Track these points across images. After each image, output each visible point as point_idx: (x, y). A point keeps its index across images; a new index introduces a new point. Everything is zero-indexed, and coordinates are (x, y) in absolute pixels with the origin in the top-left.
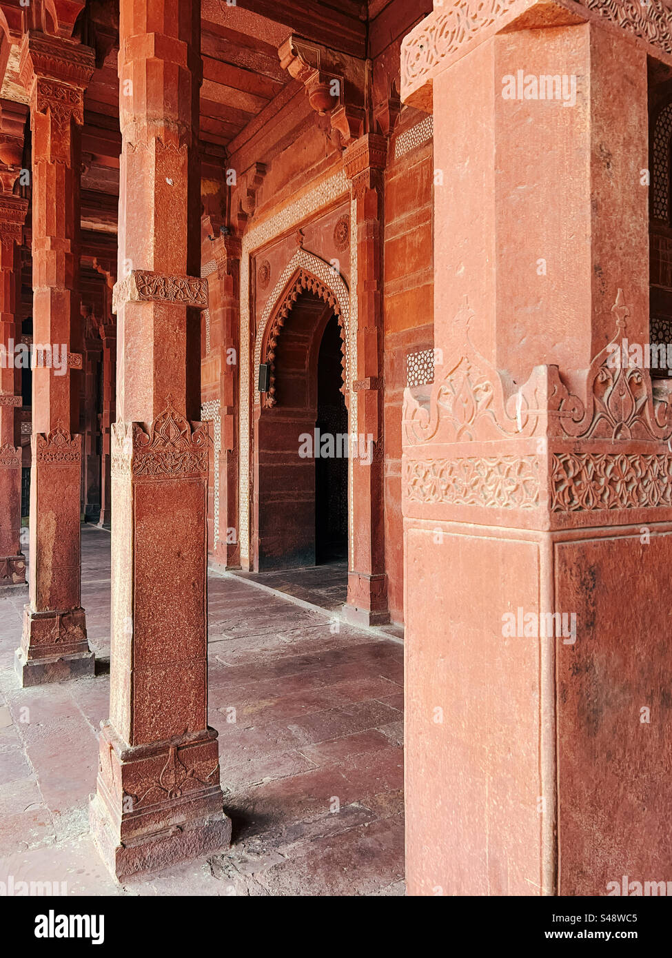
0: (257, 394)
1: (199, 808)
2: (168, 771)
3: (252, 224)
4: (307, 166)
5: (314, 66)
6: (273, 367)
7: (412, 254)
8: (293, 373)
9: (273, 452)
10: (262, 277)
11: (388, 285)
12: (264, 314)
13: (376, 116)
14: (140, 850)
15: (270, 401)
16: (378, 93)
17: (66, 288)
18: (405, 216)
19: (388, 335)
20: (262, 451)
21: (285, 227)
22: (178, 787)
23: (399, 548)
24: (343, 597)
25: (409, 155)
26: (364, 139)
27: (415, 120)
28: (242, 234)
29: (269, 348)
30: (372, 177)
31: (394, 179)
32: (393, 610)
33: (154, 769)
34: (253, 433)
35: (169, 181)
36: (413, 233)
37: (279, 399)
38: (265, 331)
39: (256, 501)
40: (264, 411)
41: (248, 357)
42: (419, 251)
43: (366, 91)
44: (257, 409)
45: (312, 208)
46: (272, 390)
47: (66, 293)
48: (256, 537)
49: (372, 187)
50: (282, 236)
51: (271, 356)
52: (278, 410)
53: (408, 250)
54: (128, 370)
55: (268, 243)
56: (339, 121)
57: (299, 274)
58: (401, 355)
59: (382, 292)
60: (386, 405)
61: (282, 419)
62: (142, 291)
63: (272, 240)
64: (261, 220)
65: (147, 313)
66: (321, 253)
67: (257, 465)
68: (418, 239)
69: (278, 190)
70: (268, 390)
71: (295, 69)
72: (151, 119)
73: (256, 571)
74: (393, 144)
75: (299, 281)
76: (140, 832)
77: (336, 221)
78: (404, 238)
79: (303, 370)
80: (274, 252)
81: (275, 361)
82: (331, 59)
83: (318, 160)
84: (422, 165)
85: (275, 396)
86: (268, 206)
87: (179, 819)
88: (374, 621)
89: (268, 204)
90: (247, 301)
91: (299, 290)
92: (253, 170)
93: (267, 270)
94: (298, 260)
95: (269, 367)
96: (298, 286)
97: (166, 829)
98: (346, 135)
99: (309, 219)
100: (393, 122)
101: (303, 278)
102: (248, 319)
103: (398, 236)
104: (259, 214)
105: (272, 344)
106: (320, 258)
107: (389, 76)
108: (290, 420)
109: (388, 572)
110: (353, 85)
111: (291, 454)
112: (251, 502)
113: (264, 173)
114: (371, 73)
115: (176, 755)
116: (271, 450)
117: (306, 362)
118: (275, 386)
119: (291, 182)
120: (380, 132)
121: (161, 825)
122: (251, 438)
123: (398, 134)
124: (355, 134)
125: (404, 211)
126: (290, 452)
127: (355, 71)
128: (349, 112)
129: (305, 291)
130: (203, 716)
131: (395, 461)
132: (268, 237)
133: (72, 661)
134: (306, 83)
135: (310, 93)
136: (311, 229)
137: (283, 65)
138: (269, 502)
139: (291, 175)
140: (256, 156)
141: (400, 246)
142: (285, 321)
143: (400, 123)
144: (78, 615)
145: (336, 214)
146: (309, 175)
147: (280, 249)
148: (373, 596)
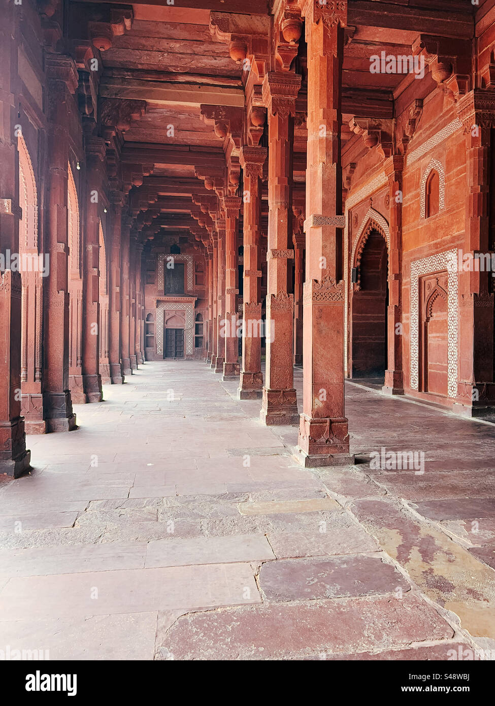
0: (352, 284)
1: (290, 411)
2: (281, 398)
3: (350, 194)
4: (373, 166)
5: (365, 128)
6: (359, 270)
7: (413, 213)
8: (372, 272)
9: (360, 315)
10: (354, 221)
11: (404, 228)
12: (355, 241)
13: (397, 146)
14: (272, 418)
15: (358, 288)
16: (398, 134)
17: (256, 245)
18: (410, 194)
19: (404, 253)
20: (354, 314)
21: (364, 197)
22: (284, 403)
23: (407, 357)
24: (383, 383)
25: (412, 164)
26: (392, 158)
27: (414, 148)
28: (345, 200)
29: (358, 260)
30: (396, 175)
31: (406, 176)
32: (405, 388)
33: (277, 396)
34: (350, 305)
35: (282, 221)
36: (413, 203)
37: (363, 287)
38: (356, 251)
39: (351, 341)
40: (355, 293)
41: (347, 265)
42: (415, 212)
43: (393, 134)
44: (352, 292)
45: (375, 188)
46: (359, 282)
47: (256, 247)
48: (351, 359)
49: (396, 181)
50: (362, 201)
51: (359, 264)
52: (363, 292)
53: (411, 211)
54: (270, 279)
55: (356, 205)
56: (379, 151)
57: (370, 222)
58: (408, 263)
59: (401, 232)
60: (403, 287)
61: (365, 297)
62: (274, 255)
63: (358, 203)
64: (354, 193)
65: (275, 261)
66: (379, 211)
67: (351, 321)
68: (415, 206)
69: (361, 177)
70: (356, 282)
71: (357, 130)
72: (277, 203)
73: (351, 378)
74: (406, 158)
75: (371, 224)
76: (272, 413)
77: (385, 194)
78: (410, 205)
79: (378, 270)
80: (360, 209)
81: (361, 266)
82: (374, 123)
83: (378, 162)
84: (417, 170)
85: (361, 285)
86: (356, 185)
87: (284, 412)
88: (394, 393)
89: (356, 184)
90: (347, 235)
91: (371, 229)
92: (349, 167)
93: (356, 218)
94: (370, 214)
95: (357, 270)
96: (370, 227)
97: (280, 414)
98: (383, 156)
99: (373, 193)
100: (405, 148)
101: (372, 223)
102: (347, 245)
103: (408, 204)
104: (353, 189)
105: (359, 257)
106: (379, 213)
107: (402, 127)
108: (369, 297)
109: (403, 370)
110: (386, 132)
111: (371, 316)
112: (348, 341)
113: (355, 168)
114: (396, 125)
115: (283, 394)
116: (360, 314)
117: (380, 266)
118: (361, 280)
119: (366, 173)
120: (400, 153)
121: (278, 413)
122: (349, 308)
123: (408, 154)
124: (387, 155)
125: (410, 192)
126: (370, 315)
127: (387, 126)
128: (383, 146)
129: (373, 229)
130: (292, 384)
131: (406, 315)
132: (356, 202)
133: (258, 392)
134: (363, 135)
135: (365, 140)
136: (375, 198)
137: (351, 130)
138: (358, 341)
139: (366, 170)
140: (350, 160)
141: (408, 209)
142: (365, 245)
143: (409, 148)
144: (260, 375)
145: (386, 190)
146: (373, 171)
147: (362, 208)
148: (395, 380)
